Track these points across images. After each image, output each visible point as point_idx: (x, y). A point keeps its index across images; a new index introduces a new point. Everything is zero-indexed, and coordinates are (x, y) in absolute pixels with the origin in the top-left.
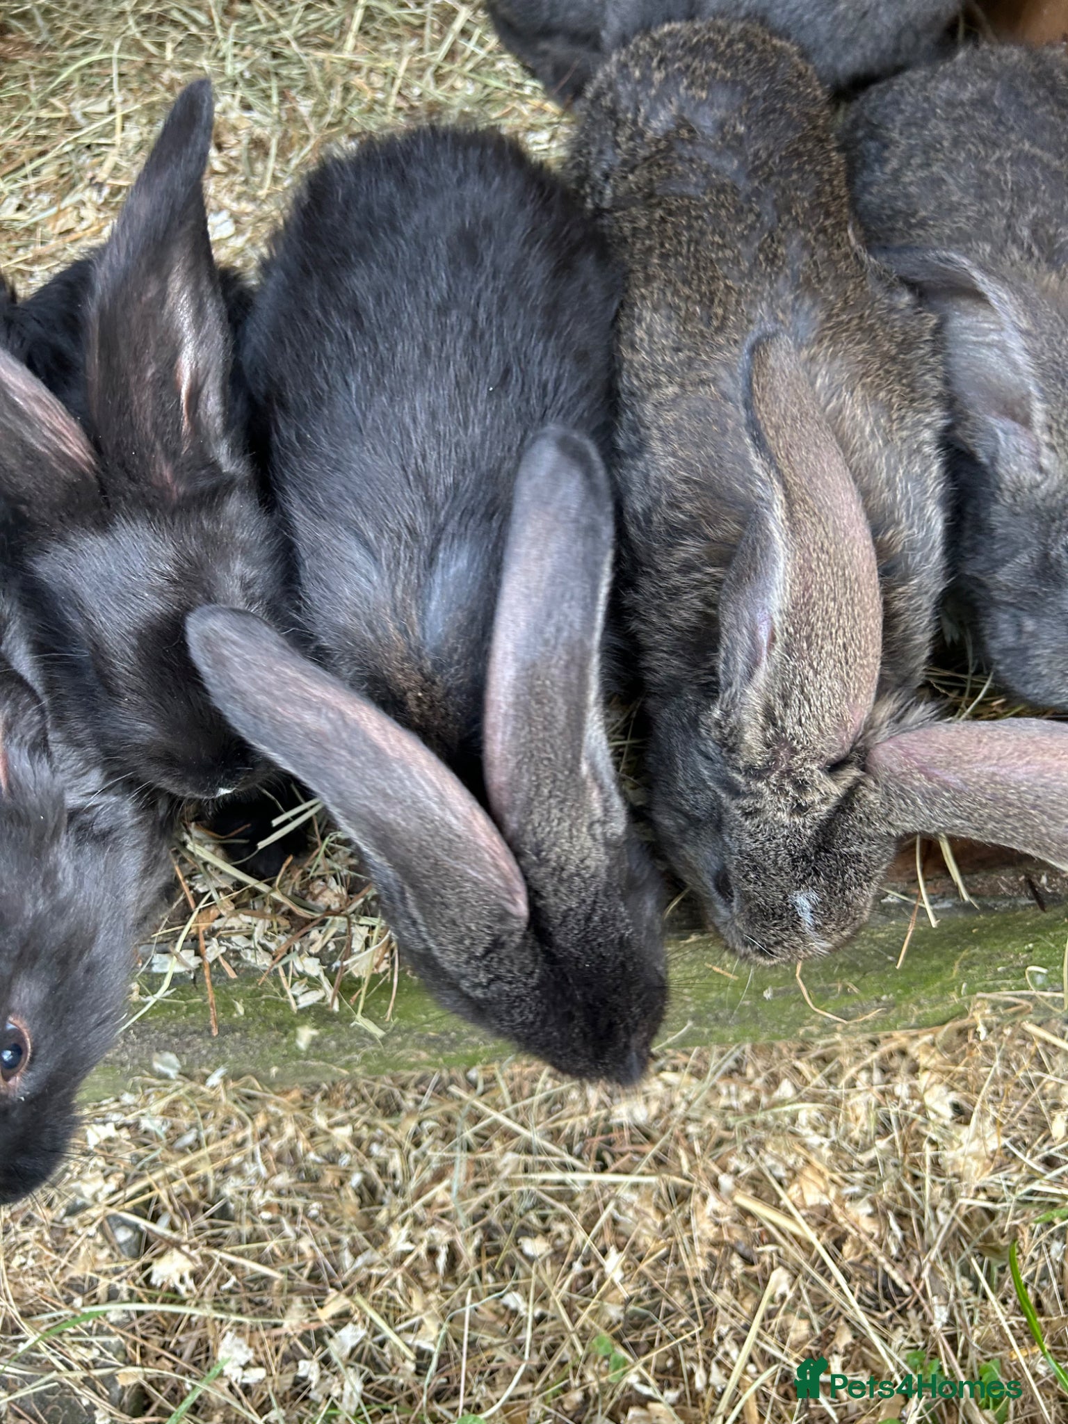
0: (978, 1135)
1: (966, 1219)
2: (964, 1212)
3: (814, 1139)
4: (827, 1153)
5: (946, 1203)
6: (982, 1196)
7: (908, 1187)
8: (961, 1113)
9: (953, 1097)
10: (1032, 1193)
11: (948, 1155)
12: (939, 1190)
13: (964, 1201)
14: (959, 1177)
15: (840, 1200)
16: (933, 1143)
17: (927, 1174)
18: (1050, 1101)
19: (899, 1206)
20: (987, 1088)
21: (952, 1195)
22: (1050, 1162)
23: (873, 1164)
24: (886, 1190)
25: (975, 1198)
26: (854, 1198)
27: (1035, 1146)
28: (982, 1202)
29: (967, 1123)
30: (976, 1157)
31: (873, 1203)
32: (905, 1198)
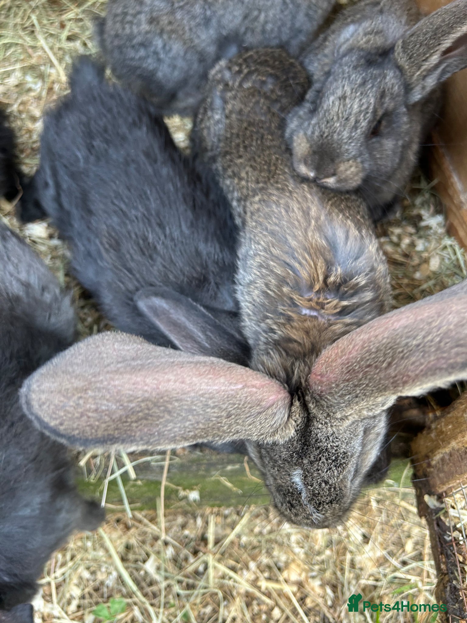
0: (373, 549)
1: (364, 590)
2: (362, 586)
3: (297, 550)
4: (302, 556)
5: (354, 582)
6: (372, 578)
7: (339, 573)
8: (366, 538)
9: (363, 530)
10: (395, 578)
11: (358, 558)
12: (352, 575)
13: (363, 582)
14: (361, 569)
15: (307, 578)
16: (351, 552)
17: (347, 566)
18: (406, 533)
19: (334, 582)
20: (378, 527)
21: (358, 578)
22: (404, 563)
23: (323, 562)
24: (328, 575)
25: (368, 579)
26: (313, 577)
27: (398, 555)
28: (371, 582)
29: (368, 543)
30: (371, 559)
31: (321, 579)
32: (337, 579)
